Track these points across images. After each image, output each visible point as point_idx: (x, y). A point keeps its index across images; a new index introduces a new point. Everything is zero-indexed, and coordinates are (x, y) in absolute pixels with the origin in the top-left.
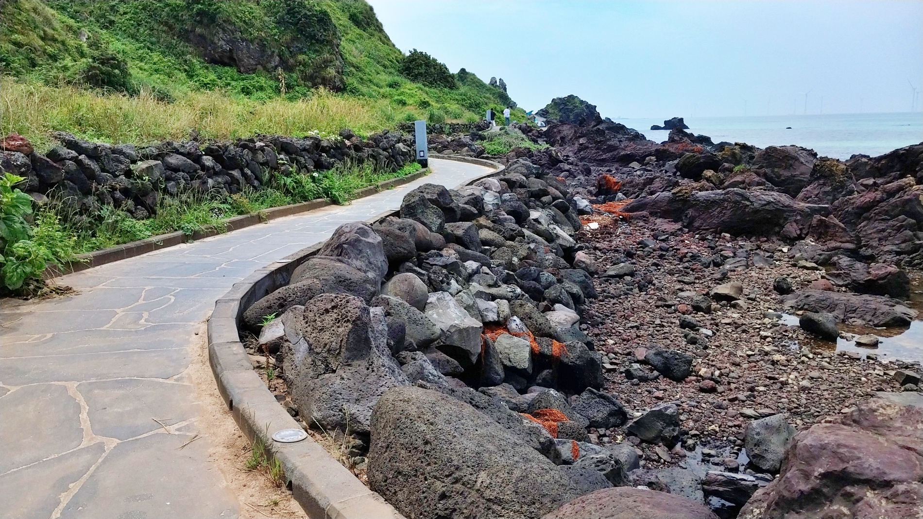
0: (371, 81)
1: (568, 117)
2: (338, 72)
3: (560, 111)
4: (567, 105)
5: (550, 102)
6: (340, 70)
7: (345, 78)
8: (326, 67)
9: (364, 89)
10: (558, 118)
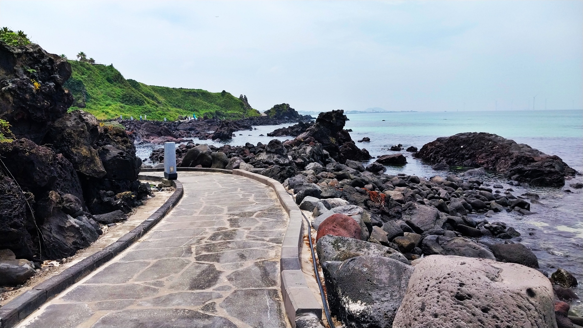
0: (99, 103)
1: (280, 114)
2: (84, 101)
3: (276, 111)
4: (279, 108)
5: (273, 107)
6: (85, 100)
7: (86, 103)
8: (79, 99)
9: (93, 107)
10: (275, 114)
